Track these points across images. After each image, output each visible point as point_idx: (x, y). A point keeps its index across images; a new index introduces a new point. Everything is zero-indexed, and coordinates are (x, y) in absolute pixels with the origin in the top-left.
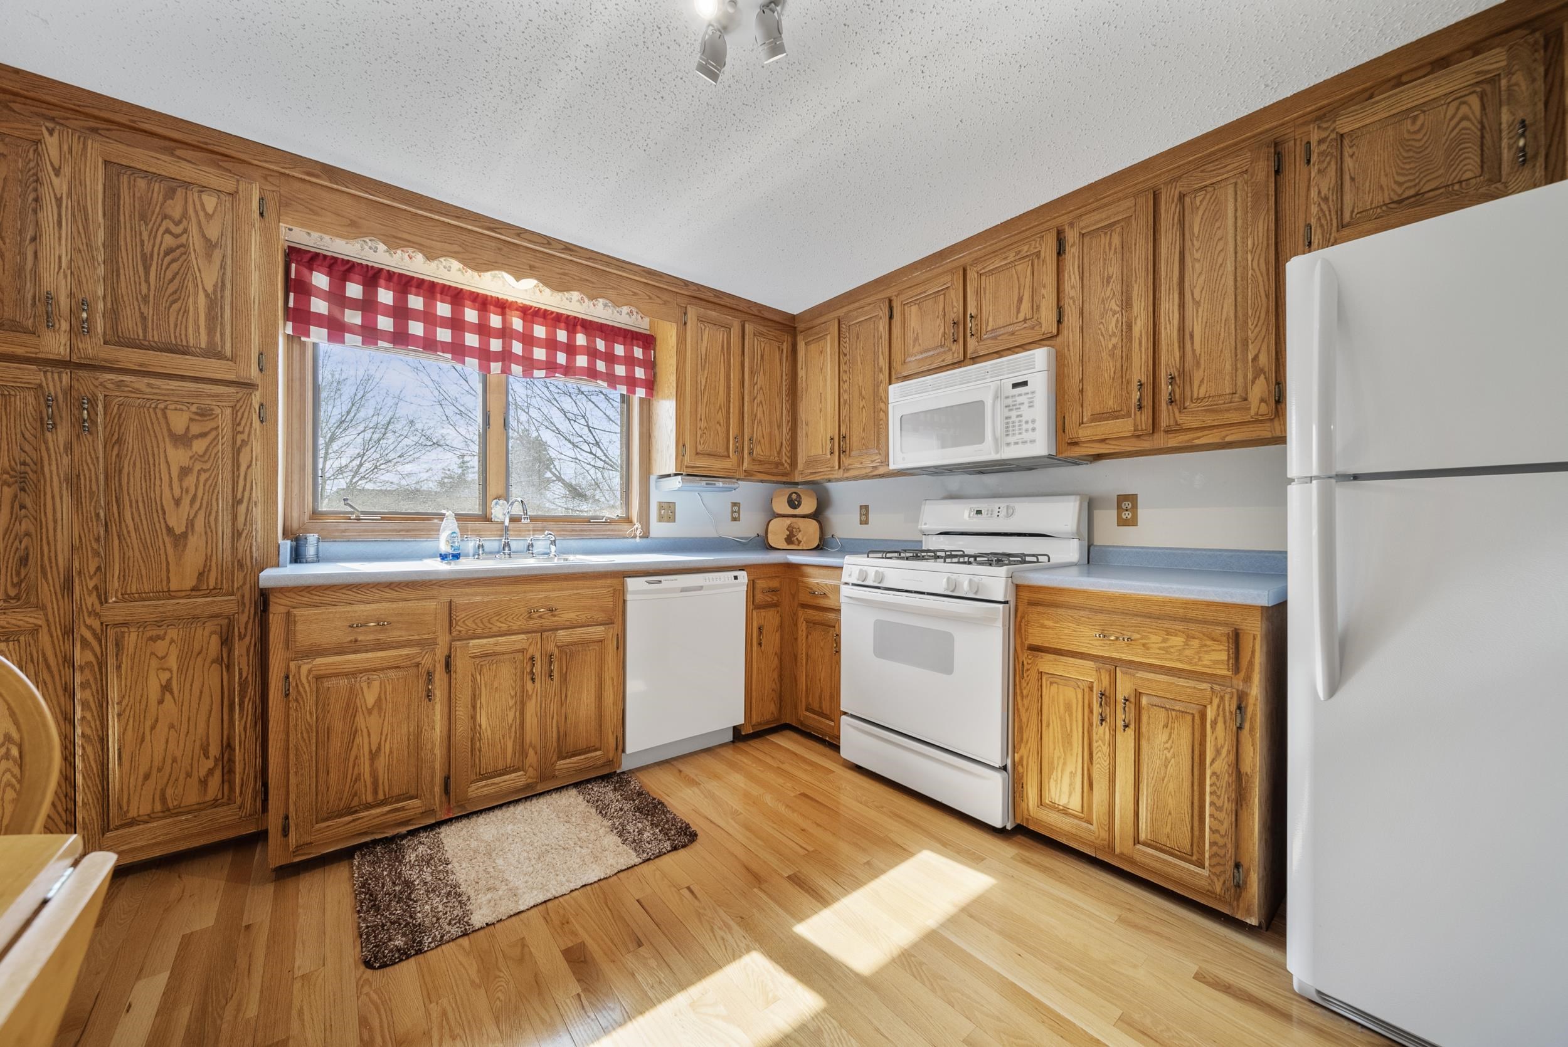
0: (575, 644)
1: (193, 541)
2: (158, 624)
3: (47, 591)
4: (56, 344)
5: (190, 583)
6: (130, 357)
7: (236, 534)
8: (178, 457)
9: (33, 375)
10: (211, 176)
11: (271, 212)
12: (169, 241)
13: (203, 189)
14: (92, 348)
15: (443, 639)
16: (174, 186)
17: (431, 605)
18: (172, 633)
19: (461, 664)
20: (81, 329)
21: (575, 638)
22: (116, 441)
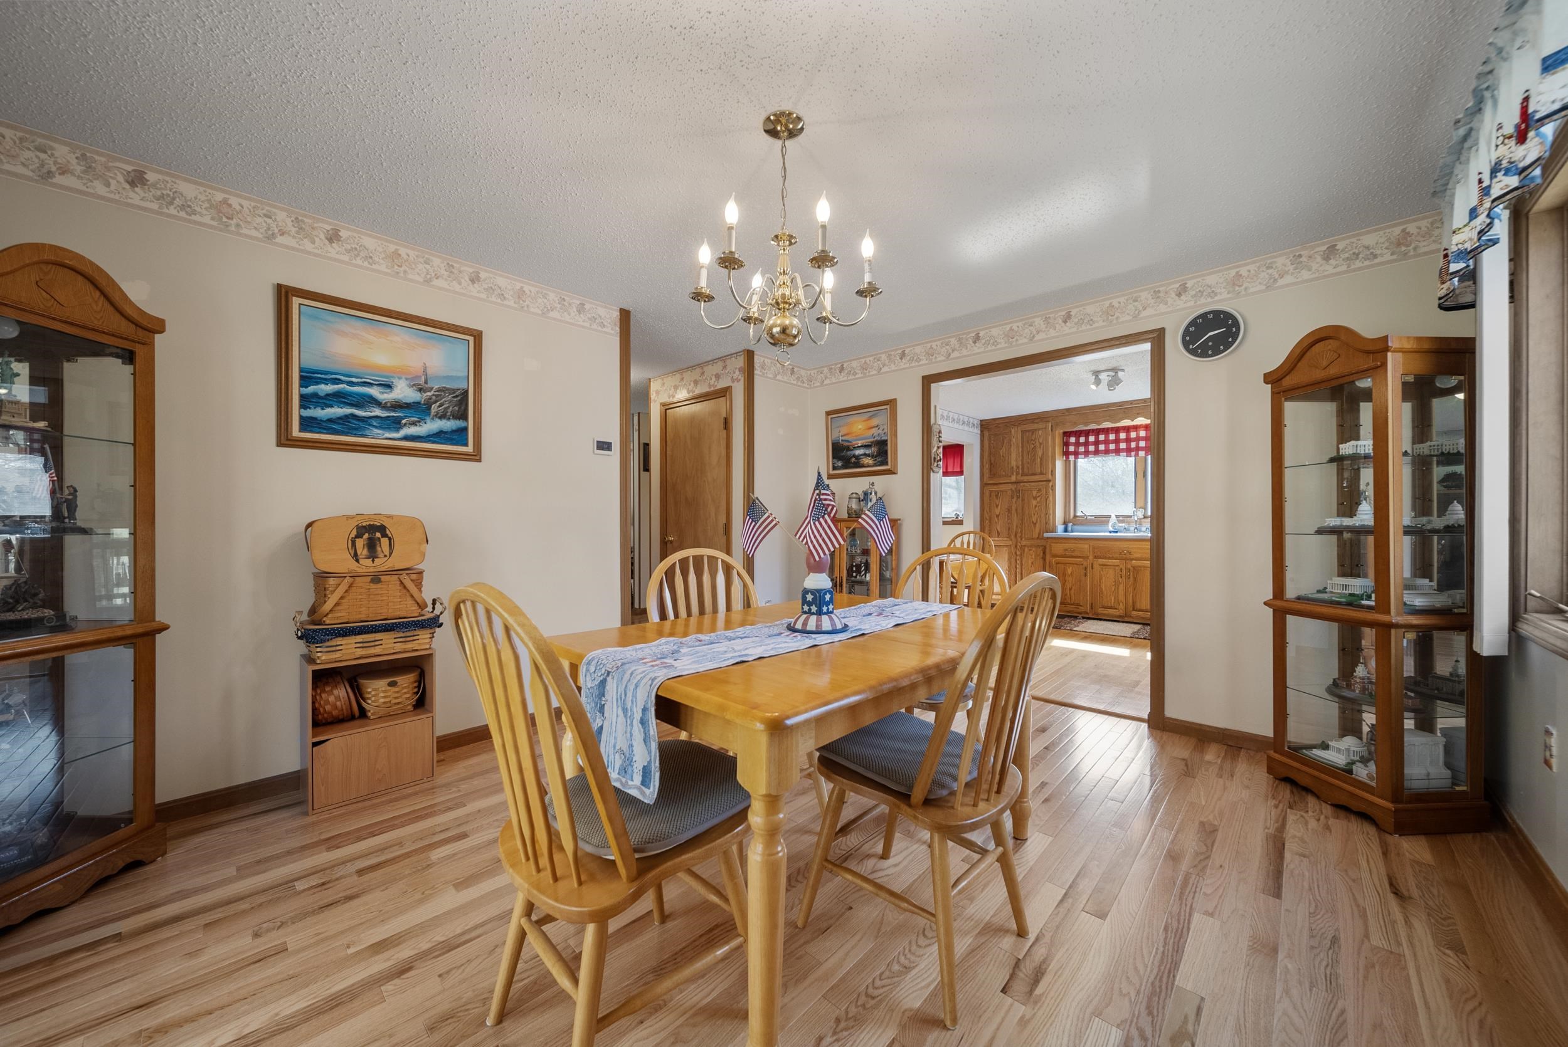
0: (1140, 567)
1: (1037, 525)
2: (1031, 546)
3: (1013, 537)
4: (1013, 478)
5: (1037, 536)
6: (1025, 478)
7: (1046, 523)
8: (1034, 502)
9: (1010, 486)
10: (1041, 425)
11: (1054, 429)
12: (1033, 446)
13: (1039, 429)
14: (1020, 478)
15: (1091, 557)
16: (1033, 431)
17: (1086, 546)
18: (1034, 549)
19: (1095, 566)
20: (1018, 474)
21: (1140, 565)
22: (1023, 500)
